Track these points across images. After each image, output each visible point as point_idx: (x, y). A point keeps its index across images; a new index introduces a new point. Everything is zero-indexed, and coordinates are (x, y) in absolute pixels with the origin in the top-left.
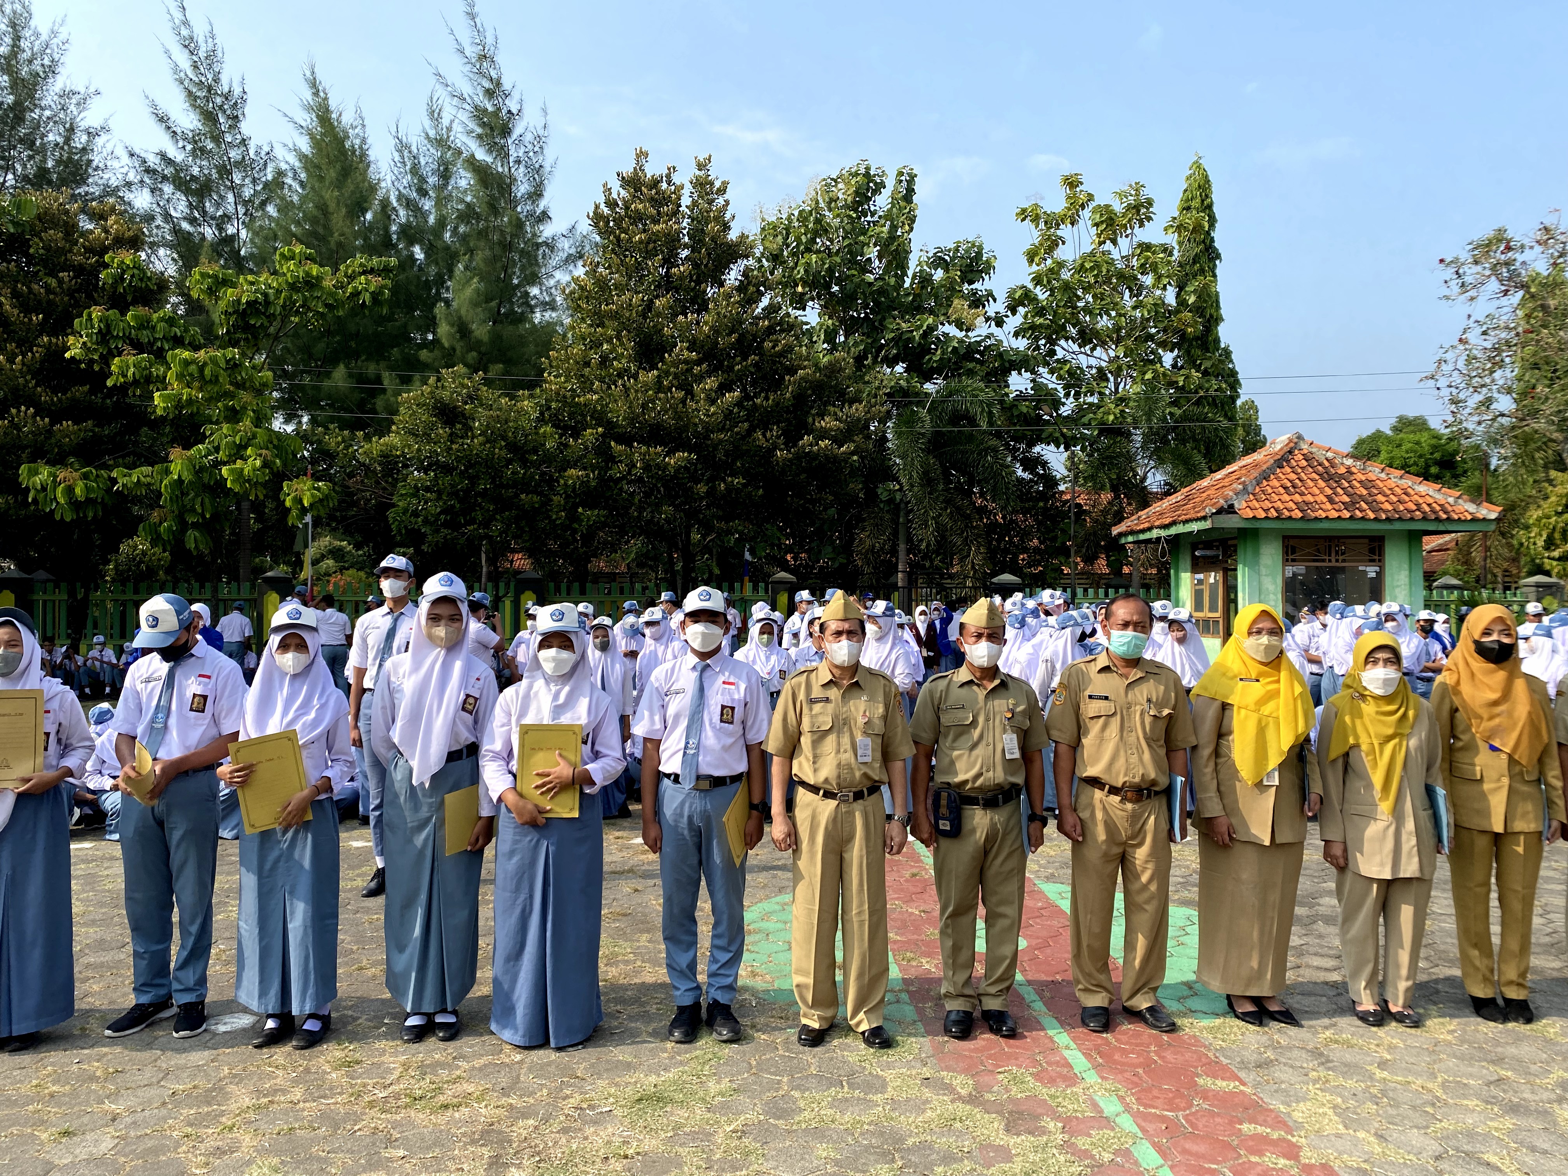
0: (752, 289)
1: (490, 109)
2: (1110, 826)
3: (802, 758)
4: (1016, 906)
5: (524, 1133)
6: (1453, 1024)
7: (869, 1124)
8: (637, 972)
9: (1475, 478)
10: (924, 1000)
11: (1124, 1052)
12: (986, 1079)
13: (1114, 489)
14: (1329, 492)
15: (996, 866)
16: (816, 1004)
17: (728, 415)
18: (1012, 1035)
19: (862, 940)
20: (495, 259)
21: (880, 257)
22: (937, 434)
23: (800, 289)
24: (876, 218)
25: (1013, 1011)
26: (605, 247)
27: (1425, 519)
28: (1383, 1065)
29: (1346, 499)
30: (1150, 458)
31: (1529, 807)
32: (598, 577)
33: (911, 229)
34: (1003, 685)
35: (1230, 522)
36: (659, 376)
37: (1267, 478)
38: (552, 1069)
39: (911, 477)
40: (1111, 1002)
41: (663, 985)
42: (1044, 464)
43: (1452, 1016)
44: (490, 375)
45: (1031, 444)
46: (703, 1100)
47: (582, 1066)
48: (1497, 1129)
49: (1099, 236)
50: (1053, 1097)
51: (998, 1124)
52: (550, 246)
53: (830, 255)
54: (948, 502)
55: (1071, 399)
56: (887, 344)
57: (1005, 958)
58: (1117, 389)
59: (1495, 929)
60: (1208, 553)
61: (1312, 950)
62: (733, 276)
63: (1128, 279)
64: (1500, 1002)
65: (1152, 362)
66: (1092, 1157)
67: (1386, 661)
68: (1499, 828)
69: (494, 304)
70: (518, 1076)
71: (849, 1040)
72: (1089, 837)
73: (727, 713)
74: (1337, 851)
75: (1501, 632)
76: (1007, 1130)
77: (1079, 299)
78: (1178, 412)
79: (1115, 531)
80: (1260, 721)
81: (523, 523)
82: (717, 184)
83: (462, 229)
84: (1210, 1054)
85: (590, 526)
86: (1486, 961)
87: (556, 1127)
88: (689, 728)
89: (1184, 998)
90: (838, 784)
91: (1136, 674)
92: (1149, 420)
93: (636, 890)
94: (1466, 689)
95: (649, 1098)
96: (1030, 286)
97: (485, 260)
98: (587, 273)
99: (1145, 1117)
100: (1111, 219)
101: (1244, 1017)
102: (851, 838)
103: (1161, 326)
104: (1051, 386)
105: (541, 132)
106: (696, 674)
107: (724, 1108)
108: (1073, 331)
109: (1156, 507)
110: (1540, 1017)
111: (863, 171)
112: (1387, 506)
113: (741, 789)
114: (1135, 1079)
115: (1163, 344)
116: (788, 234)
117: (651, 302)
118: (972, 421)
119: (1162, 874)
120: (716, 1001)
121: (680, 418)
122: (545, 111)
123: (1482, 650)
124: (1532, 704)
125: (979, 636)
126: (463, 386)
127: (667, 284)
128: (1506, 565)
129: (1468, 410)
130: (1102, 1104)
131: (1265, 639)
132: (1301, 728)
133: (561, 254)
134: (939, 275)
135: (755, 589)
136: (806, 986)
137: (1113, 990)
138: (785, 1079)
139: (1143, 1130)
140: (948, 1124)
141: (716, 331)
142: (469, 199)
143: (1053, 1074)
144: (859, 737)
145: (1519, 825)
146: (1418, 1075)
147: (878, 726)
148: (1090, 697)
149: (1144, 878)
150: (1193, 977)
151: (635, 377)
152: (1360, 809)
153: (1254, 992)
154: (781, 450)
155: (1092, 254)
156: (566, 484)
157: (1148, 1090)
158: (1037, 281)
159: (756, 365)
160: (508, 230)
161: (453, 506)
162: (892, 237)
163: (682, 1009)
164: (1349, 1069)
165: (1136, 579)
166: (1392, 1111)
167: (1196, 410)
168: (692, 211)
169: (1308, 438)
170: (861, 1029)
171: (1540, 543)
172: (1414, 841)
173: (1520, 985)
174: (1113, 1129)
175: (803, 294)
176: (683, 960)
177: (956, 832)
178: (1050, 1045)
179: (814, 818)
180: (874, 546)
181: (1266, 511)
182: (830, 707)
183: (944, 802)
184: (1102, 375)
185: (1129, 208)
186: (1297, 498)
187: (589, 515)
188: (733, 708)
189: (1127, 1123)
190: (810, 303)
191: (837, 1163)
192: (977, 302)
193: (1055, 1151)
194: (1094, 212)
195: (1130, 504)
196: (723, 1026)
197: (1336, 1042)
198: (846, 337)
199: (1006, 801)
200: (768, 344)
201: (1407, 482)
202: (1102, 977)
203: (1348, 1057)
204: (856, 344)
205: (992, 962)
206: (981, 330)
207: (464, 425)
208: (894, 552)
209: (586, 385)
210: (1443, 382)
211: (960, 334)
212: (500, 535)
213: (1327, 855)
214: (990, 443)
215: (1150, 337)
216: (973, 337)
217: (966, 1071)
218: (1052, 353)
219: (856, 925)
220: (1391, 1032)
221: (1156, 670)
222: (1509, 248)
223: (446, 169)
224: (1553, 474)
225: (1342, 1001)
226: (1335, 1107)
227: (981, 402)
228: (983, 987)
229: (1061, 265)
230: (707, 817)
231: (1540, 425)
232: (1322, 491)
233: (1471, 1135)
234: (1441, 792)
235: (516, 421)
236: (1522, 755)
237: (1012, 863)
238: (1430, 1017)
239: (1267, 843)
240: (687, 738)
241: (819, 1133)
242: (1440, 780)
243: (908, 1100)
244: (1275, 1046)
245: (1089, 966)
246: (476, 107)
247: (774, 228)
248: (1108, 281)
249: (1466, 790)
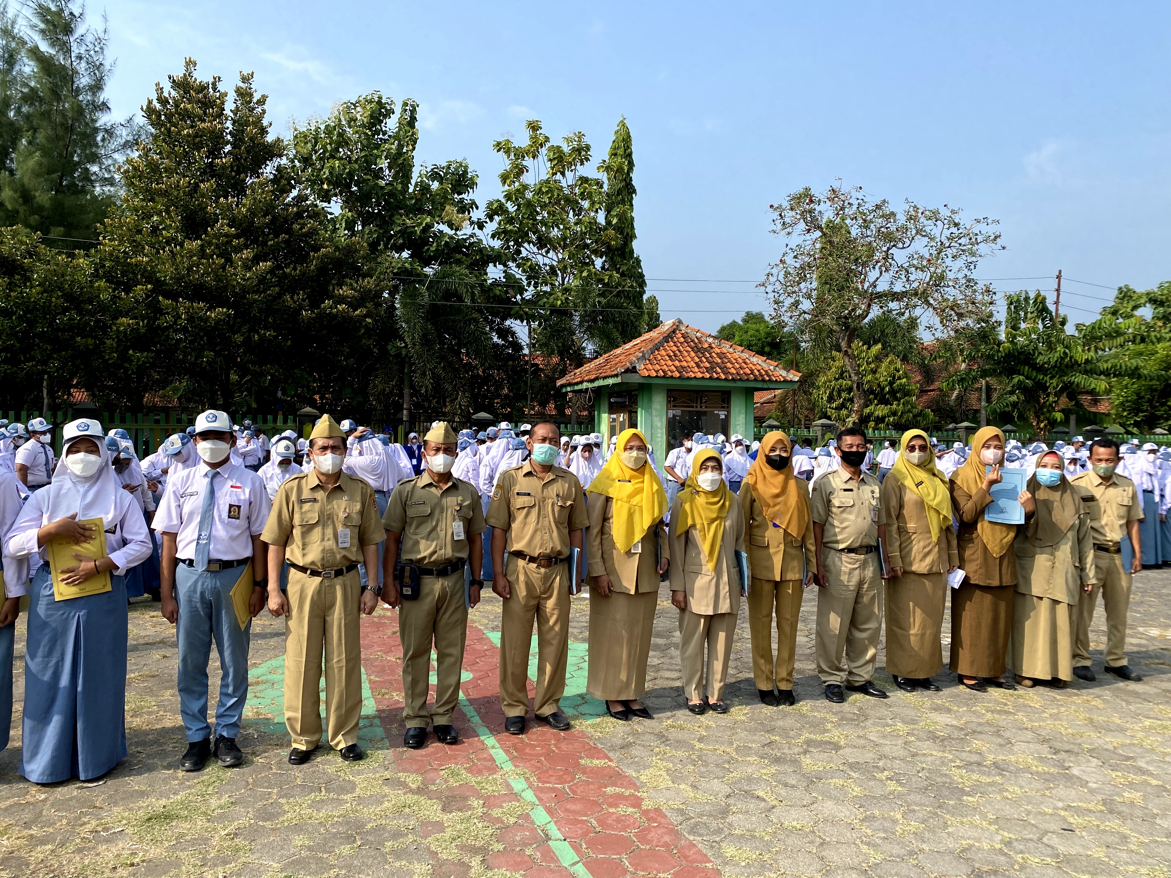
0: (283, 182)
1: (54, 9)
2: (529, 585)
3: (294, 546)
4: (459, 647)
5: (41, 856)
6: (746, 709)
7: (339, 817)
8: (159, 720)
9: (791, 354)
10: (391, 723)
11: (533, 747)
12: (432, 775)
13: (561, 354)
14: (697, 360)
15: (445, 619)
16: (303, 732)
17: (262, 280)
18: (455, 742)
19: (340, 680)
20: (58, 138)
21: (390, 168)
22: (433, 306)
23: (325, 186)
24: (386, 137)
25: (456, 725)
26: (155, 137)
27: (755, 380)
28: (701, 740)
29: (708, 365)
30: (585, 333)
31: (795, 563)
32: (154, 409)
33: (414, 149)
34: (454, 486)
35: (633, 379)
36: (202, 246)
37: (658, 350)
38: (73, 803)
39: (414, 338)
40: (526, 712)
41: (180, 729)
42: (513, 334)
43: (747, 704)
44: (51, 236)
45: (504, 319)
46: (205, 813)
47: (100, 799)
48: (765, 774)
49: (552, 168)
50: (478, 783)
51: (437, 806)
52: (110, 132)
53: (350, 162)
54: (442, 358)
55: (532, 288)
56: (395, 235)
57: (450, 687)
58: (563, 281)
59: (774, 646)
60: (619, 400)
61: (665, 667)
62: (269, 170)
63: (571, 202)
64: (776, 693)
65: (587, 264)
66: (502, 822)
67: (713, 468)
68: (778, 579)
69: (55, 176)
70: (41, 812)
71: (330, 757)
72: (514, 597)
73: (234, 511)
74: (680, 597)
75: (781, 449)
76: (443, 810)
77: (538, 213)
78: (604, 301)
79: (559, 383)
80: (630, 509)
81: (78, 362)
82: (256, 97)
83: (25, 109)
84: (591, 743)
85: (139, 366)
86: (768, 667)
87: (72, 848)
88: (201, 524)
89: (578, 706)
90: (323, 565)
91: (550, 476)
92: (585, 306)
93: (165, 657)
94: (760, 486)
95: (157, 817)
96: (503, 201)
97: (48, 139)
98: (140, 156)
99: (541, 790)
100: (561, 157)
101: (615, 715)
102: (333, 604)
103: (594, 238)
104: (518, 276)
105: (102, 35)
106: (207, 480)
107: (222, 818)
108: (534, 238)
109: (587, 367)
110: (799, 701)
111: (376, 99)
112: (733, 371)
113: (246, 570)
114: (539, 765)
115: (595, 252)
116: (316, 143)
117: (197, 185)
118: (460, 299)
119: (564, 619)
120: (222, 736)
121: (220, 280)
122: (105, 18)
123: (771, 462)
124: (799, 496)
125: (438, 450)
126: (22, 243)
127: (210, 171)
128: (806, 413)
129: (784, 309)
130: (513, 784)
131: (635, 453)
132: (656, 514)
133: (119, 140)
134: (435, 185)
135: (285, 422)
136: (296, 719)
137: (527, 704)
138: (275, 791)
139: (540, 799)
140: (399, 810)
141: (253, 213)
142: (33, 84)
143: (481, 767)
144: (340, 529)
145: (790, 576)
146: (722, 743)
147: (356, 519)
148: (518, 494)
149: (551, 622)
150: (583, 690)
151: (181, 245)
152: (694, 568)
153: (623, 698)
154: (306, 310)
155: (547, 181)
156: (118, 330)
157: (547, 771)
158: (508, 197)
159: (287, 242)
160: (70, 114)
161: (13, 345)
162: (399, 153)
163: (192, 745)
164: (680, 744)
165: (574, 419)
166: (703, 769)
167: (616, 300)
168: (235, 114)
169: (685, 323)
170: (339, 748)
171: (825, 398)
172: (727, 588)
173: (787, 680)
174: (519, 801)
175: (328, 191)
176: (195, 706)
177: (416, 596)
178: (481, 747)
179: (302, 591)
180: (384, 390)
181: (657, 371)
182: (317, 506)
183: (407, 574)
184: (553, 271)
185: (574, 150)
186: (677, 363)
187: (137, 356)
188: (239, 507)
189: (529, 796)
190: (334, 198)
191: (310, 848)
192: (464, 208)
193: (476, 821)
194: (549, 150)
195: (570, 365)
196: (227, 754)
197: (674, 727)
198: (363, 227)
199: (453, 571)
200: (296, 227)
201: (745, 355)
202: (521, 695)
203: (680, 736)
204: (371, 233)
205: (441, 689)
206: (467, 230)
207: (23, 276)
208: (401, 396)
209: (138, 248)
210: (770, 289)
211: (452, 233)
212: (57, 371)
213: (674, 601)
214: (474, 316)
215: (587, 246)
216: (461, 234)
217: (417, 771)
218: (520, 252)
219: (336, 671)
220: (709, 718)
221: (563, 474)
222: (811, 201)
223: (11, 56)
224: (834, 353)
225: (681, 700)
226: (668, 770)
227: (466, 284)
228: (434, 709)
229: (525, 187)
230: (216, 593)
231: (827, 320)
232: (693, 359)
233: (749, 779)
234: (744, 555)
235: (72, 275)
236: (793, 531)
237: (458, 616)
238: (733, 705)
239: (633, 592)
240: (200, 531)
241: (298, 828)
242: (744, 547)
243: (371, 796)
244: (635, 733)
245: (511, 687)
246: (40, 6)
247: (305, 137)
248: (558, 203)
249: (759, 553)
